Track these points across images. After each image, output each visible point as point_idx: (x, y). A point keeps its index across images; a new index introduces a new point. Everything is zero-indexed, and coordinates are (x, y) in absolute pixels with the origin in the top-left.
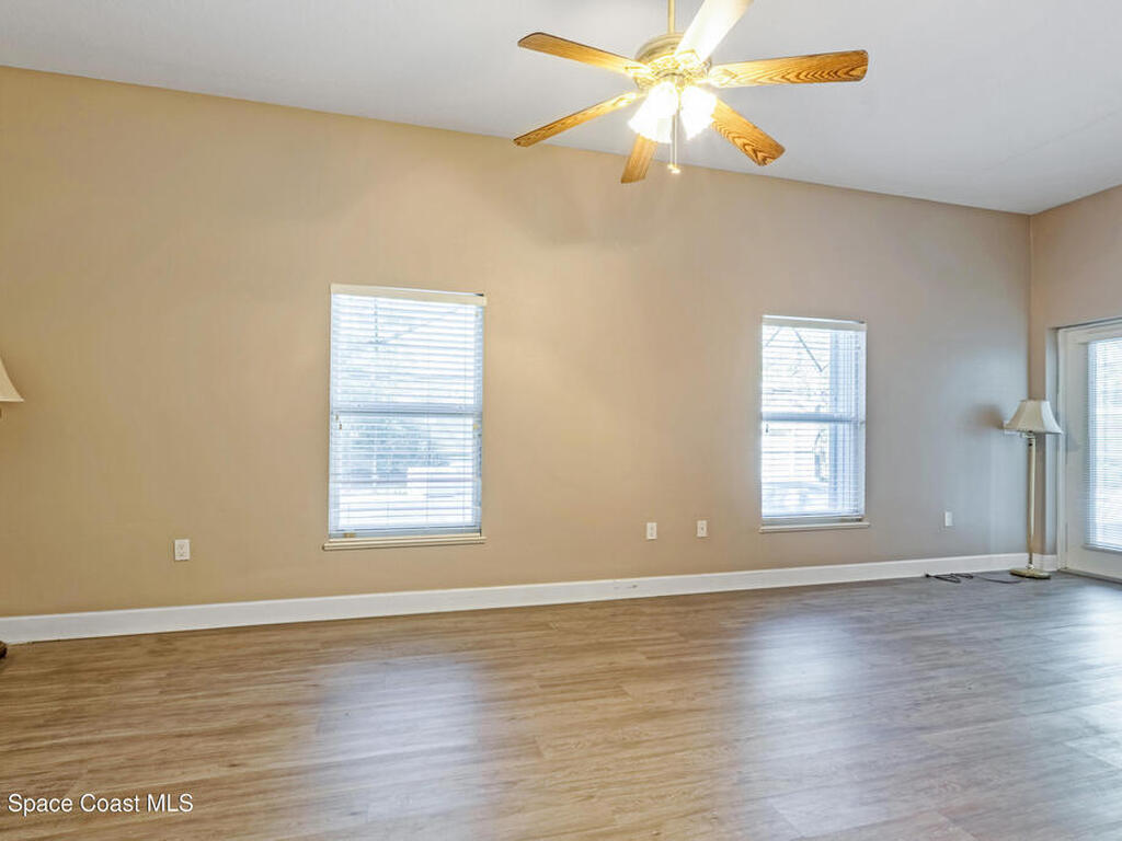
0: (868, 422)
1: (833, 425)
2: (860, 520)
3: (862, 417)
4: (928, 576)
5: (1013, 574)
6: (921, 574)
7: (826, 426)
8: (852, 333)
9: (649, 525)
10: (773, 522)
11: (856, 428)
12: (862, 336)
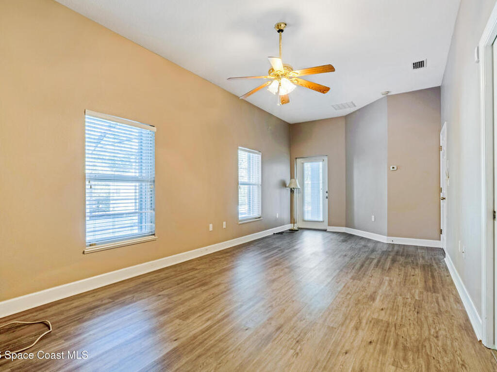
0: (262, 185)
1: (249, 186)
2: (259, 218)
3: (260, 183)
4: (274, 234)
5: (290, 230)
6: (273, 234)
7: (247, 186)
8: (257, 155)
9: (210, 225)
10: (241, 221)
11: (258, 187)
12: (260, 156)
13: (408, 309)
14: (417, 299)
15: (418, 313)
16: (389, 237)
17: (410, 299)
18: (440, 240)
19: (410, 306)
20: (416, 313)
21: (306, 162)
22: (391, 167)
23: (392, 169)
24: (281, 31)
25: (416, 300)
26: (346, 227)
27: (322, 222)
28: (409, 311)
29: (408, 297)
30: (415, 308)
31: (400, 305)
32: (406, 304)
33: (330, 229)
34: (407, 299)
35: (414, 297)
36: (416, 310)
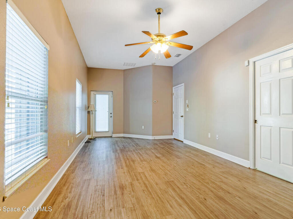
2: (81, 132)
6: (85, 143)
16: (153, 136)
18: (172, 135)
21: (97, 94)
22: (154, 101)
23: (154, 102)
24: (159, 13)
26: (124, 133)
27: (108, 132)
33: (114, 135)
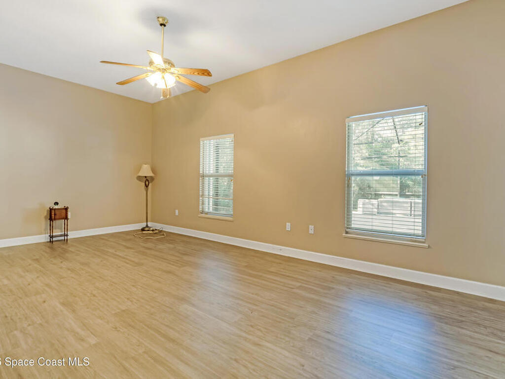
13: (19, 314)
14: (15, 332)
15: (6, 317)
17: (25, 326)
19: (19, 318)
20: (7, 315)
25: (16, 329)
28: (16, 313)
29: (29, 328)
30: (12, 319)
31: (31, 313)
32: (26, 318)
34: (29, 325)
35: (21, 331)
36: (9, 318)
